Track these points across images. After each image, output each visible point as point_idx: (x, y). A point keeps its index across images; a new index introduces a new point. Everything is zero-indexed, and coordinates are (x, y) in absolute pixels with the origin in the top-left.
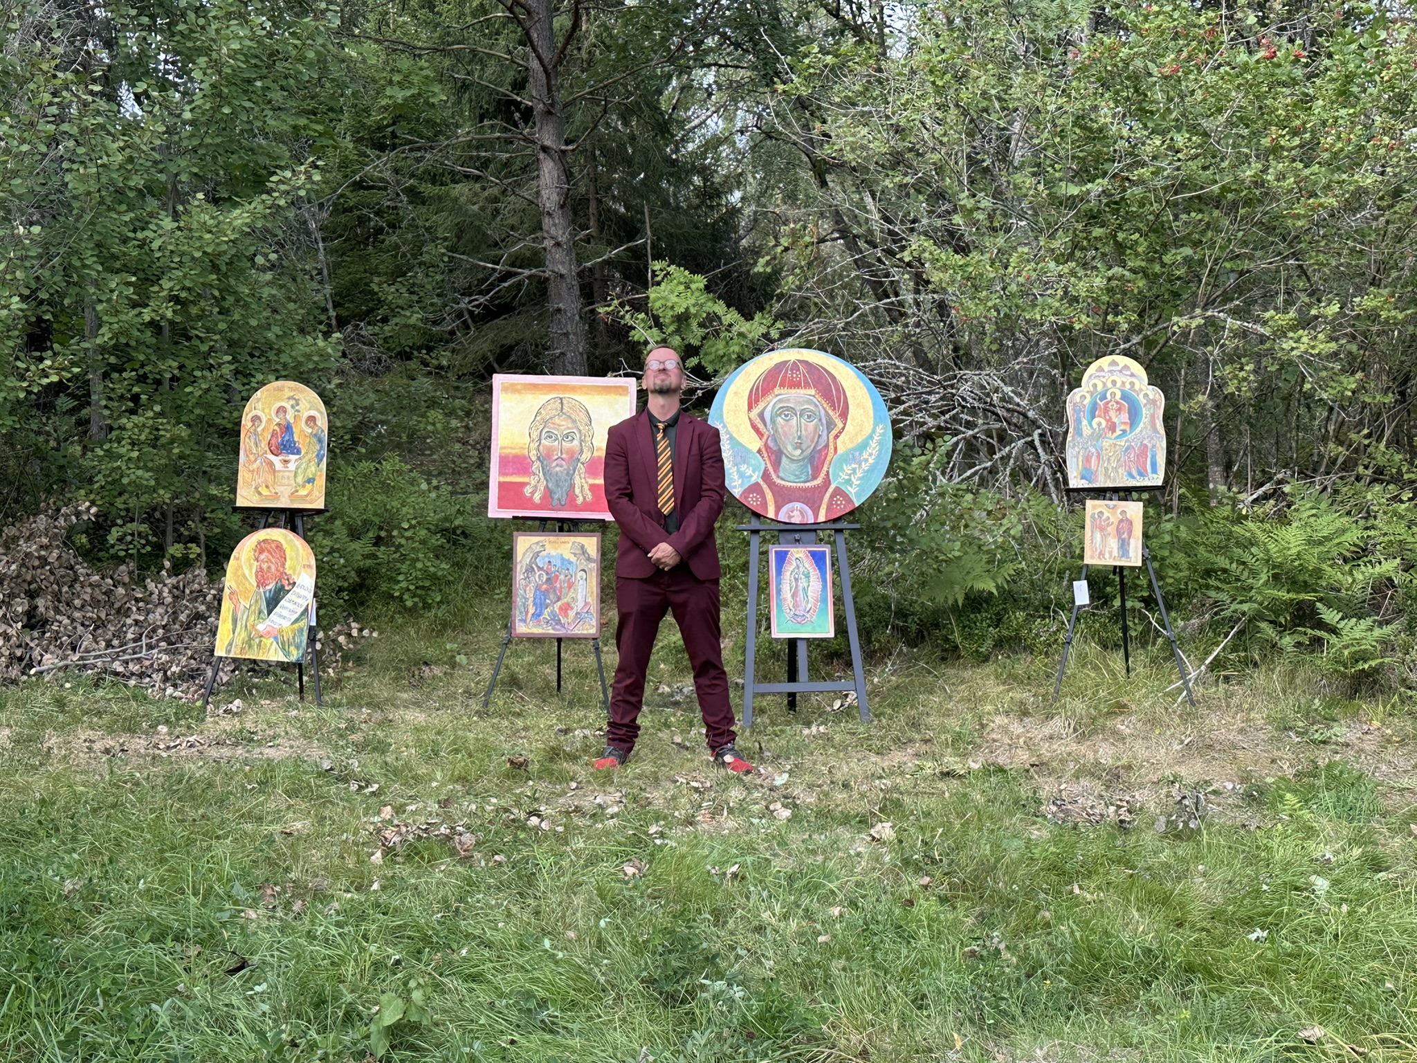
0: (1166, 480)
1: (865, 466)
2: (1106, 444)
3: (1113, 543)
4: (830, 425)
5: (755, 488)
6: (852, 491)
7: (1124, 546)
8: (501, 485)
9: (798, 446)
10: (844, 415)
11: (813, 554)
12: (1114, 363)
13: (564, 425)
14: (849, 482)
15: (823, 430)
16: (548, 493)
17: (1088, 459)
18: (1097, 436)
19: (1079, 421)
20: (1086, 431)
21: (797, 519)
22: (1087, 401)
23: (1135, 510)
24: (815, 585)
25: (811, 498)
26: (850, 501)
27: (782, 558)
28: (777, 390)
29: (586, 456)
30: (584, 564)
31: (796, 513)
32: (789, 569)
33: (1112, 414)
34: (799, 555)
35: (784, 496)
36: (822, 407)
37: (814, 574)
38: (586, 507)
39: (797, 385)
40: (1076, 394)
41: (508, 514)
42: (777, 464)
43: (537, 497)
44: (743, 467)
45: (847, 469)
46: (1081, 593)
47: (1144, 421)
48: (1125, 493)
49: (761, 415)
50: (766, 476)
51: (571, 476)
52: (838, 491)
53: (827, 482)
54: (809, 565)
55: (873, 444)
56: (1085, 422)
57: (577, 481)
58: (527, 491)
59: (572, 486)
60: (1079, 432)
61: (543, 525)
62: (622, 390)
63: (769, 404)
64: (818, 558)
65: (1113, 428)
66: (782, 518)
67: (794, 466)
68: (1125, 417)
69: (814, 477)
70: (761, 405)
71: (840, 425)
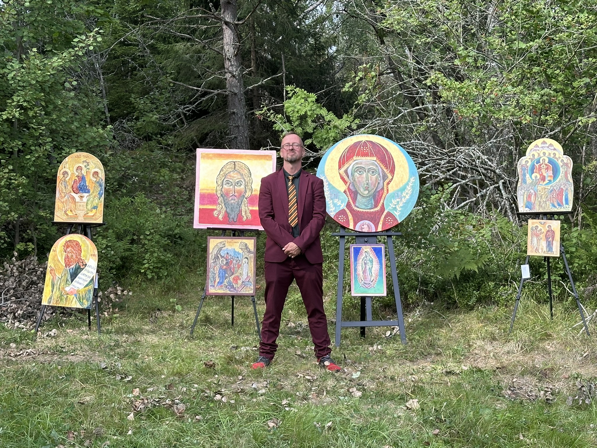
0: (574, 208)
1: (404, 200)
2: (539, 188)
3: (544, 244)
4: (385, 177)
5: (342, 212)
6: (397, 214)
7: (550, 246)
8: (201, 210)
9: (367, 189)
10: (392, 172)
11: (375, 249)
12: (544, 143)
13: (236, 177)
14: (395, 209)
15: (380, 180)
16: (227, 215)
17: (529, 197)
18: (535, 184)
19: (524, 175)
20: (529, 180)
21: (365, 230)
22: (529, 164)
23: (556, 225)
24: (376, 266)
25: (374, 218)
26: (396, 219)
27: (357, 251)
28: (355, 158)
29: (248, 194)
30: (247, 254)
31: (365, 226)
32: (361, 257)
33: (543, 171)
34: (367, 250)
35: (358, 217)
36: (380, 167)
37: (375, 260)
38: (248, 223)
39: (366, 155)
40: (523, 160)
41: (204, 226)
42: (354, 200)
43: (220, 217)
44: (336, 201)
45: (394, 202)
46: (526, 272)
47: (561, 175)
48: (550, 215)
49: (346, 172)
50: (348, 205)
51: (239, 205)
52: (389, 214)
53: (383, 209)
54: (372, 255)
55: (409, 188)
56: (528, 176)
57: (243, 208)
58: (215, 213)
59: (240, 211)
60: (524, 181)
61: (224, 233)
62: (269, 157)
63: (350, 165)
64: (377, 252)
65: (543, 179)
66: (357, 229)
67: (364, 200)
68: (550, 173)
69: (376, 206)
70: (346, 166)
71: (390, 177)
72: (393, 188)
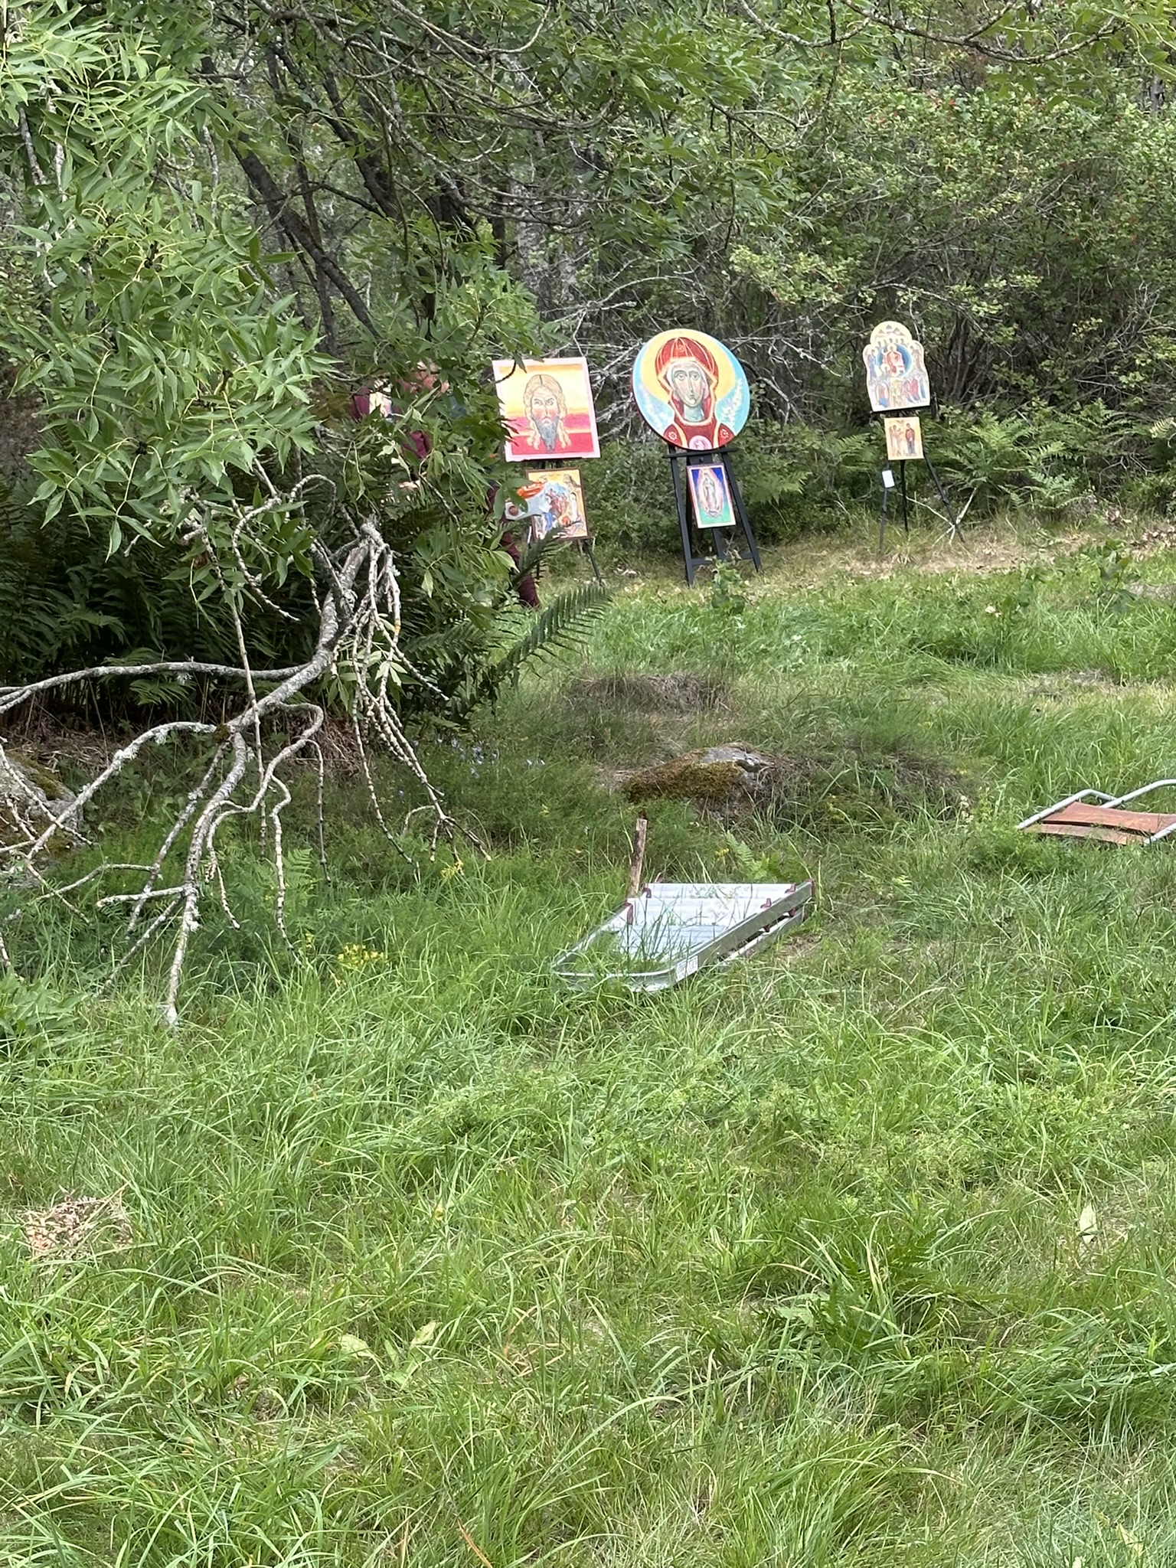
1: (736, 408)
2: (892, 380)
3: (904, 445)
4: (709, 382)
5: (671, 428)
6: (730, 425)
7: (911, 445)
9: (692, 397)
10: (716, 374)
12: (889, 327)
13: (544, 394)
15: (705, 385)
16: (543, 441)
17: (882, 391)
18: (886, 376)
19: (872, 367)
20: (879, 373)
21: (701, 448)
22: (876, 354)
23: (914, 422)
24: (719, 491)
26: (730, 432)
27: (695, 473)
28: (672, 359)
29: (562, 415)
31: (699, 443)
32: (701, 480)
33: (893, 361)
34: (705, 471)
35: (690, 432)
36: (701, 368)
37: (717, 483)
39: (682, 355)
40: (868, 349)
41: (519, 458)
42: (682, 411)
43: (536, 446)
44: (661, 414)
45: (726, 410)
46: (888, 479)
47: (912, 364)
49: (665, 377)
50: (676, 419)
51: (555, 428)
52: (722, 426)
53: (714, 421)
54: (713, 477)
55: (738, 392)
56: (876, 368)
57: (559, 431)
58: (529, 441)
59: (557, 436)
60: (873, 374)
61: (540, 465)
62: (578, 366)
63: (669, 368)
64: (717, 472)
65: (894, 370)
66: (692, 447)
67: (692, 411)
68: (901, 362)
69: (706, 418)
70: (664, 370)
71: (715, 381)
72: (720, 394)
